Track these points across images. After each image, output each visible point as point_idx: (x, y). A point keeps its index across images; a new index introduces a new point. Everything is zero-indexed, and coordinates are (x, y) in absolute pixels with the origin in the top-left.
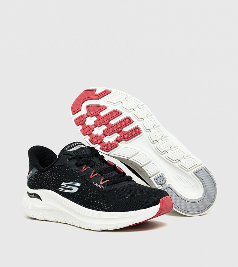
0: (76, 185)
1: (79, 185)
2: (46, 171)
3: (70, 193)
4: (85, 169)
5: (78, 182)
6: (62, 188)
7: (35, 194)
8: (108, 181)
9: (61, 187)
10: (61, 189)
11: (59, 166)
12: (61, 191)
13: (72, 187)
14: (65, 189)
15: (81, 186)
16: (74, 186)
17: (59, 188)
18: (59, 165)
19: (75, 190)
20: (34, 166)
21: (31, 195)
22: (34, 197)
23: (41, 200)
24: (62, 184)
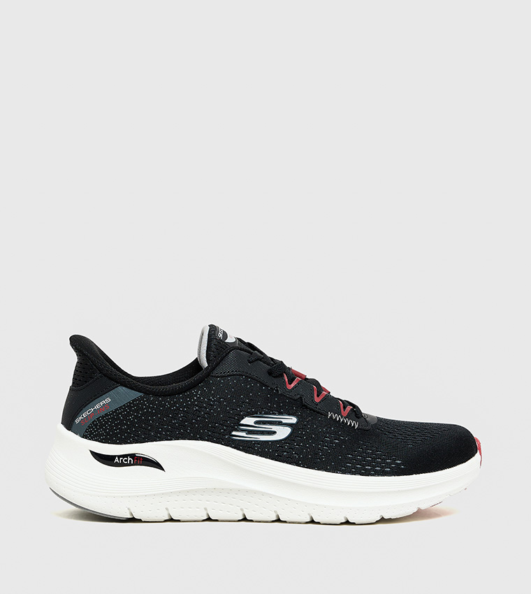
0: (284, 421)
6: (244, 431)
7: (133, 456)
9: (238, 431)
10: (240, 435)
12: (238, 440)
13: (274, 428)
14: (251, 432)
15: (298, 422)
16: (280, 423)
19: (282, 433)
20: (118, 383)
21: (117, 460)
22: (130, 465)
23: (163, 470)
24: (243, 422)
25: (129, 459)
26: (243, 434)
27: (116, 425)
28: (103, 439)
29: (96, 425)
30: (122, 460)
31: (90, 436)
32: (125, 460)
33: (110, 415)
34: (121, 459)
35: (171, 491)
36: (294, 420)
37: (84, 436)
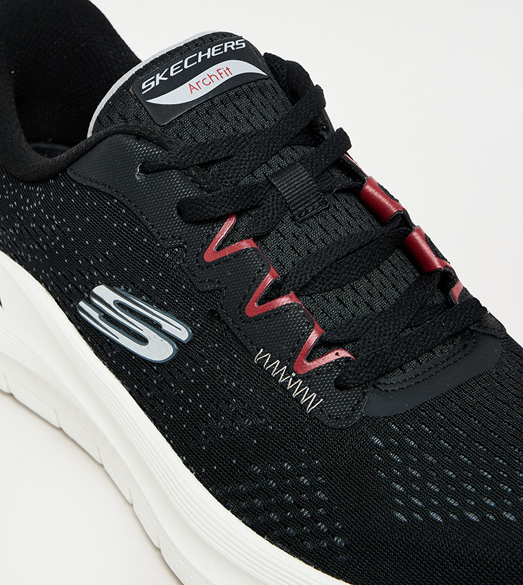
0: (166, 327)
1: (183, 334)
2: (25, 182)
3: (132, 353)
4: (227, 252)
5: (177, 319)
6: (97, 309)
8: (343, 354)
9: (90, 302)
10: (89, 312)
12: (87, 322)
14: (109, 318)
15: (190, 342)
16: (156, 327)
17: (82, 304)
18: (89, 183)
19: (158, 349)
23: (1, 304)
24: (97, 291)
26: (95, 315)
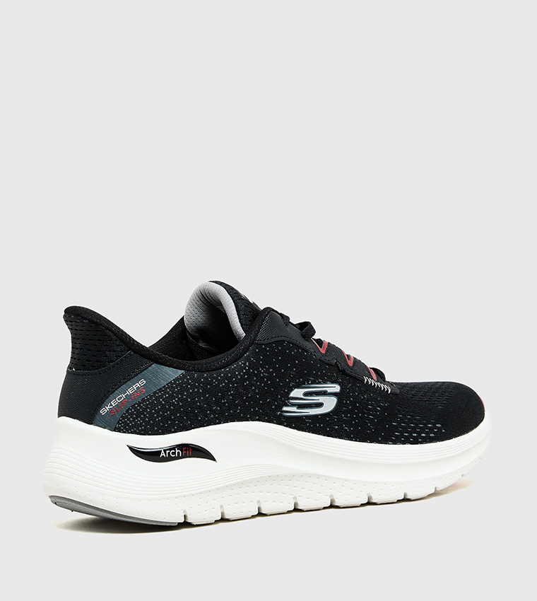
0: (329, 390)
1: (336, 388)
3: (316, 416)
5: (332, 382)
6: (293, 405)
7: (181, 447)
9: (287, 406)
10: (290, 410)
11: (273, 343)
13: (321, 399)
14: (300, 406)
15: (342, 389)
16: (324, 393)
18: (273, 340)
19: (329, 404)
20: (152, 360)
21: (163, 454)
22: (178, 458)
23: (214, 460)
24: (292, 395)
25: (177, 451)
26: (294, 409)
27: (157, 412)
28: (142, 430)
29: (132, 414)
30: (169, 453)
31: (125, 428)
32: (173, 453)
33: (148, 400)
34: (167, 452)
35: (226, 484)
36: (337, 388)
37: (118, 430)
